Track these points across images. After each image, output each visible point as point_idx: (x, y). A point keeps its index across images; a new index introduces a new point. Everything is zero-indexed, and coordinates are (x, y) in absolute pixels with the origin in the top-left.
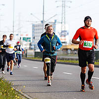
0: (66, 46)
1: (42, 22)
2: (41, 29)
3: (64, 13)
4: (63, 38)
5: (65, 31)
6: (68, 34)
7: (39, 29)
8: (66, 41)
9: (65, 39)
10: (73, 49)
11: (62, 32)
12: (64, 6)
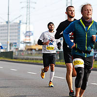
0: (30, 46)
1: (7, 22)
2: (6, 30)
3: (28, 14)
4: (28, 38)
5: (30, 32)
6: (32, 34)
7: (4, 30)
8: (31, 41)
9: (30, 40)
10: (37, 49)
11: (27, 32)
12: (28, 7)
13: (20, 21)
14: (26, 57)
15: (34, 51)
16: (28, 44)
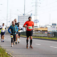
1: (24, 15)
2: (23, 19)
5: (37, 20)
6: (38, 22)
7: (22, 19)
9: (37, 25)
11: (35, 20)
13: (31, 14)
15: (39, 31)
16: (36, 28)
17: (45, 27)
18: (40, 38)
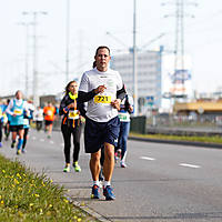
0: (185, 104)
1: (132, 50)
2: (129, 67)
3: (180, 30)
4: (179, 86)
5: (183, 71)
6: (190, 76)
7: (124, 67)
8: (185, 93)
9: (184, 89)
10: (201, 111)
11: (177, 72)
12: (180, 15)
13: (162, 48)
14: (175, 129)
16: (181, 100)
17: (217, 97)
18: (195, 139)
